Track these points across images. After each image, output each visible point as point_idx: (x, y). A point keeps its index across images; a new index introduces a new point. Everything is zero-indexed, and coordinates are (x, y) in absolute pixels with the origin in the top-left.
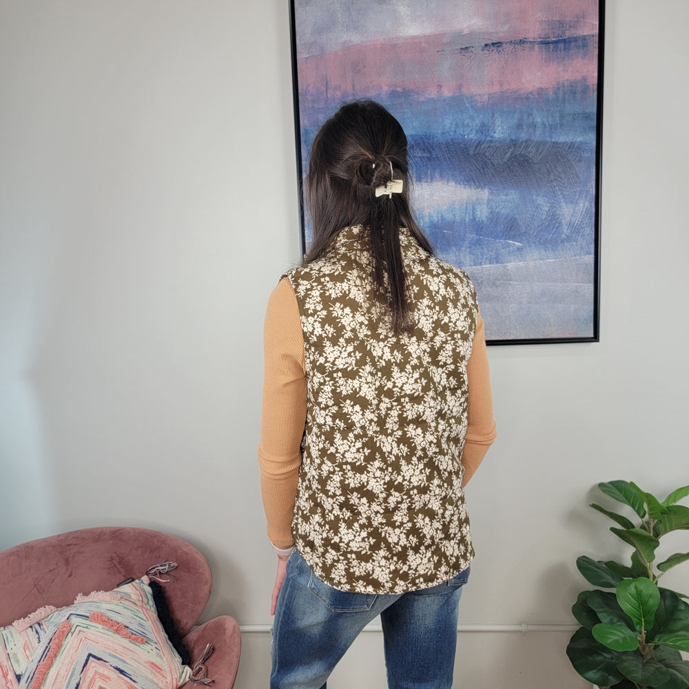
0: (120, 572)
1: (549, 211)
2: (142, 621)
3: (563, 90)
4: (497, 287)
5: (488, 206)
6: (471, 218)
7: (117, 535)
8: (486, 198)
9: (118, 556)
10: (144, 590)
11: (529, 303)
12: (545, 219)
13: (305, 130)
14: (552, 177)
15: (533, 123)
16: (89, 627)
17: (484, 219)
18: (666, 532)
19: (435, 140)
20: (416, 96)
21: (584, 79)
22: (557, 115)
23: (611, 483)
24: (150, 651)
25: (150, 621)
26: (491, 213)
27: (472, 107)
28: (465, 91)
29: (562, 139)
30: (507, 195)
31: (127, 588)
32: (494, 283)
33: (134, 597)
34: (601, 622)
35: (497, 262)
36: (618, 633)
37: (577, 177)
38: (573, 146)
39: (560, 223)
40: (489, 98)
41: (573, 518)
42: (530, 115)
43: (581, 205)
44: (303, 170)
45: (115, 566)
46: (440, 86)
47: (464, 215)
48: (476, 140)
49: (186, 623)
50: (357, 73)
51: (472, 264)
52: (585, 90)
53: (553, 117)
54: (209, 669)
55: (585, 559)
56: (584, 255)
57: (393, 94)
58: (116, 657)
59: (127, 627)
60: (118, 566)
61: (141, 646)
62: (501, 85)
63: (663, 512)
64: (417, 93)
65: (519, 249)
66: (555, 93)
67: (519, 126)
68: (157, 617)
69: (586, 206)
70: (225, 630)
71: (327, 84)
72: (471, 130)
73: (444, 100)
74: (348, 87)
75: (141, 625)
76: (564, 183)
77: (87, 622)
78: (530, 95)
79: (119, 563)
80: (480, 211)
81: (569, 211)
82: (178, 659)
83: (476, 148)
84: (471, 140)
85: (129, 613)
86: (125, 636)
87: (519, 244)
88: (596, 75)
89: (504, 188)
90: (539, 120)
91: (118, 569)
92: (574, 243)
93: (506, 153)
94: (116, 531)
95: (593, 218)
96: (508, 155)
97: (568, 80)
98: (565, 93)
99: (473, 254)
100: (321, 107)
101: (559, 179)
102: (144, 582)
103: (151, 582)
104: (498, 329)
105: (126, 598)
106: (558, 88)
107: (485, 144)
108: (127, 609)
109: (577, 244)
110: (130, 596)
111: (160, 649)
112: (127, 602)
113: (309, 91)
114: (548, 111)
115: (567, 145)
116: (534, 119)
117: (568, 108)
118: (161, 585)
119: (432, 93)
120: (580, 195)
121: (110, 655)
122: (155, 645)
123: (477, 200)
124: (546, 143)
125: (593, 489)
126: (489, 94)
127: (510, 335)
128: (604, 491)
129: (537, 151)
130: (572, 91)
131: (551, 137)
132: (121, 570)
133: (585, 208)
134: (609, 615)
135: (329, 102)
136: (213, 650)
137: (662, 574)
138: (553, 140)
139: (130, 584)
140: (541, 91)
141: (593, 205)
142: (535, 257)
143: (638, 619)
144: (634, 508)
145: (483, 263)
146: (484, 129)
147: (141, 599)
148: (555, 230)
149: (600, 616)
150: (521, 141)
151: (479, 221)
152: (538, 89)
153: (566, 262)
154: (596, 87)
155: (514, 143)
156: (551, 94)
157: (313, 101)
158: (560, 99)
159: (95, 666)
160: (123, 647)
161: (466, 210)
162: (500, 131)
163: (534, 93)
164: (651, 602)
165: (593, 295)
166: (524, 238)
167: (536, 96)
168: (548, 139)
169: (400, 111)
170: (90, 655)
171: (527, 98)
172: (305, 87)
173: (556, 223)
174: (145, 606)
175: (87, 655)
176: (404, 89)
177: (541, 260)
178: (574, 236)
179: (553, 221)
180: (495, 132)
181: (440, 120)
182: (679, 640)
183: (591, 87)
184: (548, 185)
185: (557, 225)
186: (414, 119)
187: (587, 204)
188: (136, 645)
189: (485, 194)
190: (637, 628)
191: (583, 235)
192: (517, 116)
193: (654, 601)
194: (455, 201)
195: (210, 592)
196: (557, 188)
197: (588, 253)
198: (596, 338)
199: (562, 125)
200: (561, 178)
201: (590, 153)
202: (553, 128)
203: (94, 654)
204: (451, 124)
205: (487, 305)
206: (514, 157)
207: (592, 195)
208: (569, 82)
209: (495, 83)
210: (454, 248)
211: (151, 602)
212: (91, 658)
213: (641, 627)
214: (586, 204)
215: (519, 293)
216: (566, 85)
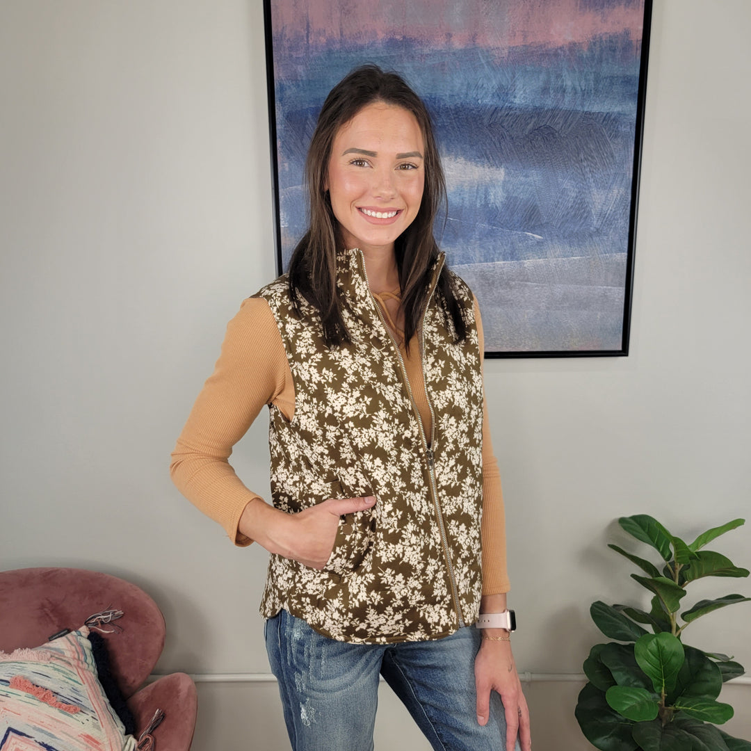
0: (52, 621)
1: (577, 197)
2: (76, 684)
3: (601, 46)
4: (511, 288)
5: (503, 189)
6: (483, 202)
7: (49, 578)
8: (502, 178)
9: (50, 603)
10: (81, 645)
11: (548, 308)
12: (572, 207)
13: (280, 84)
14: (582, 156)
15: (562, 87)
16: (10, 695)
17: (499, 204)
18: (694, 578)
19: (442, 104)
20: (420, 47)
21: (627, 33)
22: (592, 77)
23: (634, 518)
24: (85, 722)
25: (87, 684)
26: (507, 198)
27: (488, 63)
28: (479, 41)
29: (596, 108)
30: (526, 176)
31: (60, 643)
32: (507, 284)
33: (68, 654)
34: (616, 684)
35: (512, 259)
36: (635, 697)
37: (612, 156)
38: (610, 117)
39: (589, 212)
40: (509, 52)
41: (588, 557)
42: (559, 76)
43: (616, 191)
44: (278, 137)
45: (47, 615)
46: (449, 35)
47: (474, 199)
48: (491, 106)
49: (134, 681)
50: (346, 14)
51: (482, 260)
52: (627, 46)
53: (586, 80)
54: (158, 741)
55: (599, 605)
56: (616, 252)
57: (392, 43)
58: (42, 731)
59: (57, 694)
60: (51, 615)
61: (74, 716)
62: (525, 37)
63: (692, 557)
64: (421, 43)
65: (539, 243)
66: (590, 49)
67: (545, 90)
68: (97, 678)
69: (621, 192)
70: (178, 692)
71: (308, 26)
72: (486, 93)
73: (454, 54)
74: (335, 32)
75: (75, 690)
76: (596, 164)
77: (8, 689)
78: (559, 51)
79: (52, 611)
80: (494, 195)
81: (600, 199)
82: (121, 728)
83: (492, 115)
84: (486, 105)
85: (60, 676)
86: (54, 705)
87: (540, 237)
88: (641, 27)
89: (524, 168)
90: (569, 83)
91: (50, 618)
92: (605, 238)
93: (528, 124)
94: (49, 573)
95: (629, 208)
96: (530, 126)
97: (606, 33)
98: (602, 50)
99: (483, 247)
100: (300, 56)
101: (590, 158)
102: (83, 634)
103: (91, 633)
104: (510, 339)
105: (58, 655)
106: (595, 44)
107: (503, 112)
108: (58, 670)
109: (608, 238)
110: (63, 653)
111: (97, 718)
112: (59, 662)
113: (285, 36)
114: (581, 72)
115: (602, 115)
116: (563, 81)
117: (606, 70)
118: (103, 637)
119: (440, 44)
120: (614, 179)
121: (35, 728)
122: (91, 714)
123: (491, 181)
124: (576, 112)
125: (612, 525)
126: (510, 47)
127: (524, 346)
128: (625, 528)
129: (565, 122)
130: (610, 47)
131: (583, 106)
132: (54, 619)
133: (619, 196)
134: (624, 674)
135: (311, 49)
136: (163, 717)
137: (687, 625)
138: (585, 110)
139: (64, 638)
140: (573, 47)
141: (630, 191)
142: (558, 253)
143: (658, 679)
144: (658, 549)
145: (496, 259)
146: (503, 92)
147: (76, 656)
148: (582, 221)
149: (615, 675)
150: (546, 109)
151: (493, 208)
152: (570, 43)
153: (594, 260)
154: (640, 43)
155: (538, 112)
156: (585, 50)
157: (291, 48)
158: (596, 56)
159: (16, 743)
160: (53, 719)
161: (477, 193)
162: (522, 97)
163: (566, 49)
164: (674, 660)
165: (623, 301)
166: (545, 230)
167: (568, 52)
168: (579, 108)
169: (399, 65)
170: (10, 729)
171: (556, 55)
172: (280, 29)
173: (584, 211)
174: (81, 665)
175: (6, 729)
176: (404, 37)
177: (564, 257)
178: (605, 228)
179: (581, 210)
180: (515, 97)
181: (449, 78)
182: (704, 706)
183: (634, 43)
184: (577, 165)
185: (585, 215)
186: (416, 76)
187: (622, 190)
188: (68, 715)
189: (500, 174)
190: (657, 689)
191: (615, 228)
192: (542, 77)
193: (678, 661)
194: (464, 182)
195: (163, 645)
196: (587, 170)
197: (621, 250)
198: (624, 352)
199: (596, 91)
200: (592, 157)
201: (629, 127)
202: (585, 94)
203: (16, 728)
204: (462, 84)
205: (499, 310)
206: (537, 130)
207: (629, 179)
208: (608, 36)
209: (517, 34)
210: (461, 240)
211: (90, 659)
212: (11, 733)
213: (661, 689)
214: (620, 191)
215: (537, 296)
216: (604, 39)
